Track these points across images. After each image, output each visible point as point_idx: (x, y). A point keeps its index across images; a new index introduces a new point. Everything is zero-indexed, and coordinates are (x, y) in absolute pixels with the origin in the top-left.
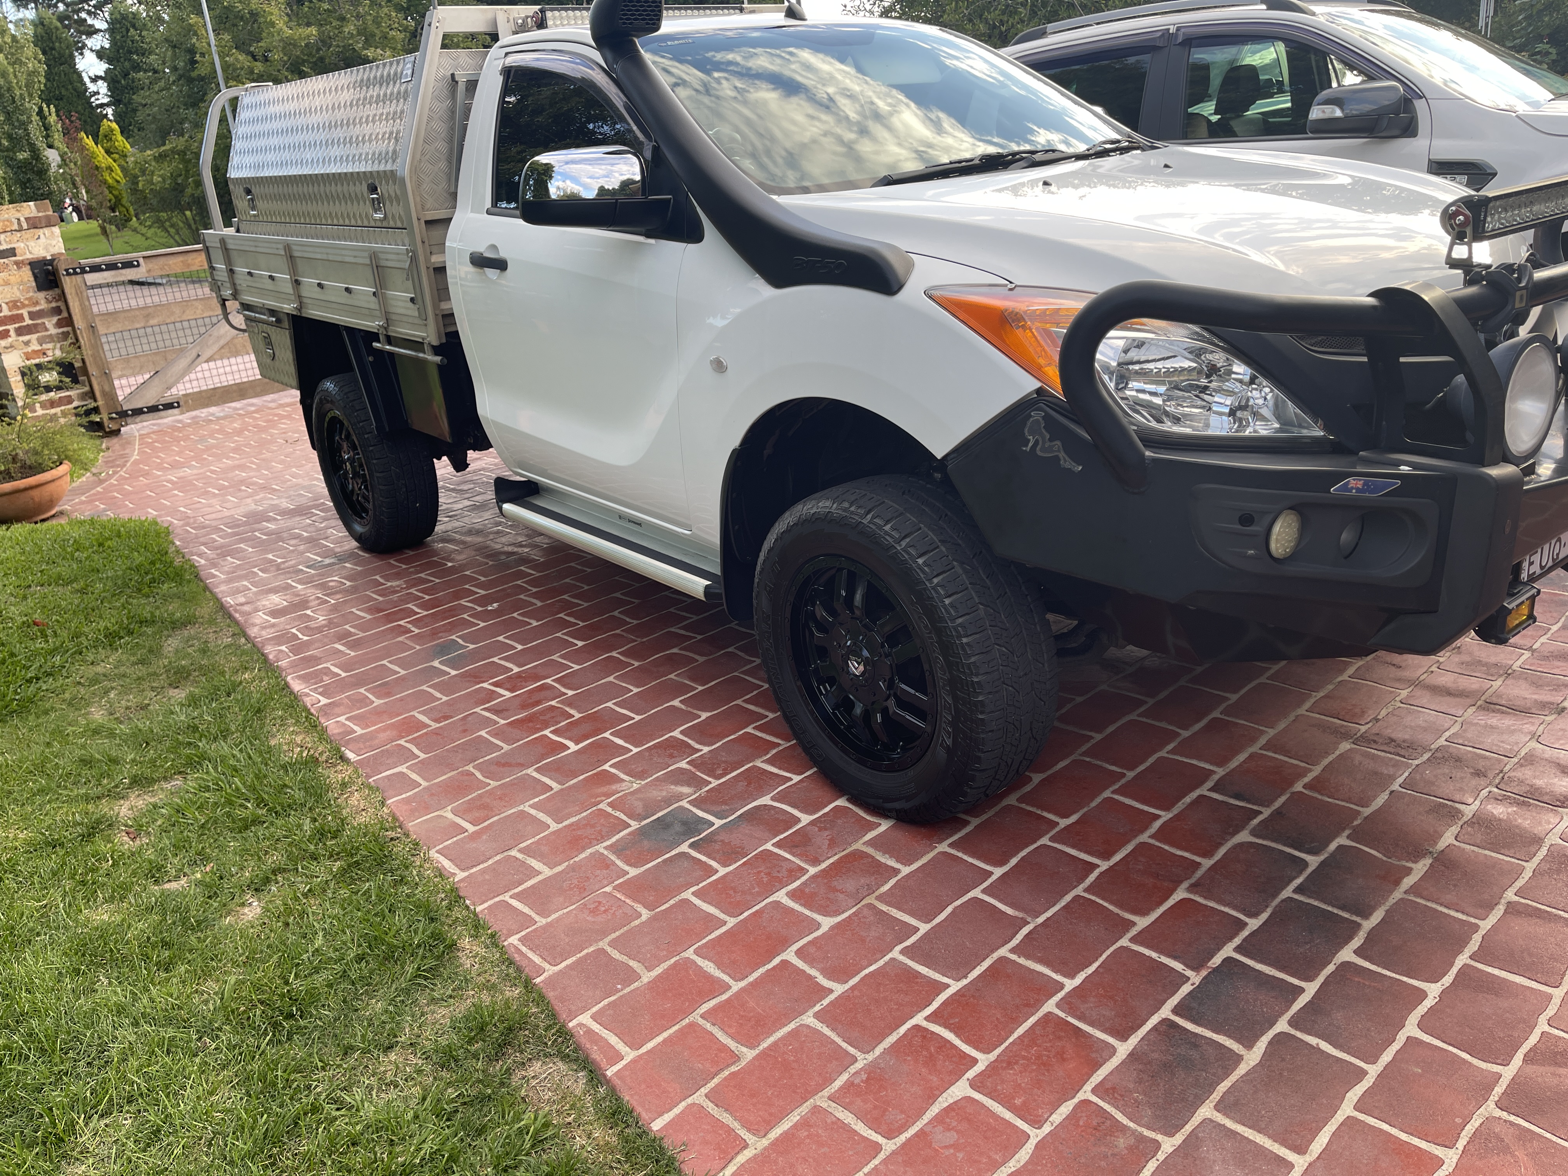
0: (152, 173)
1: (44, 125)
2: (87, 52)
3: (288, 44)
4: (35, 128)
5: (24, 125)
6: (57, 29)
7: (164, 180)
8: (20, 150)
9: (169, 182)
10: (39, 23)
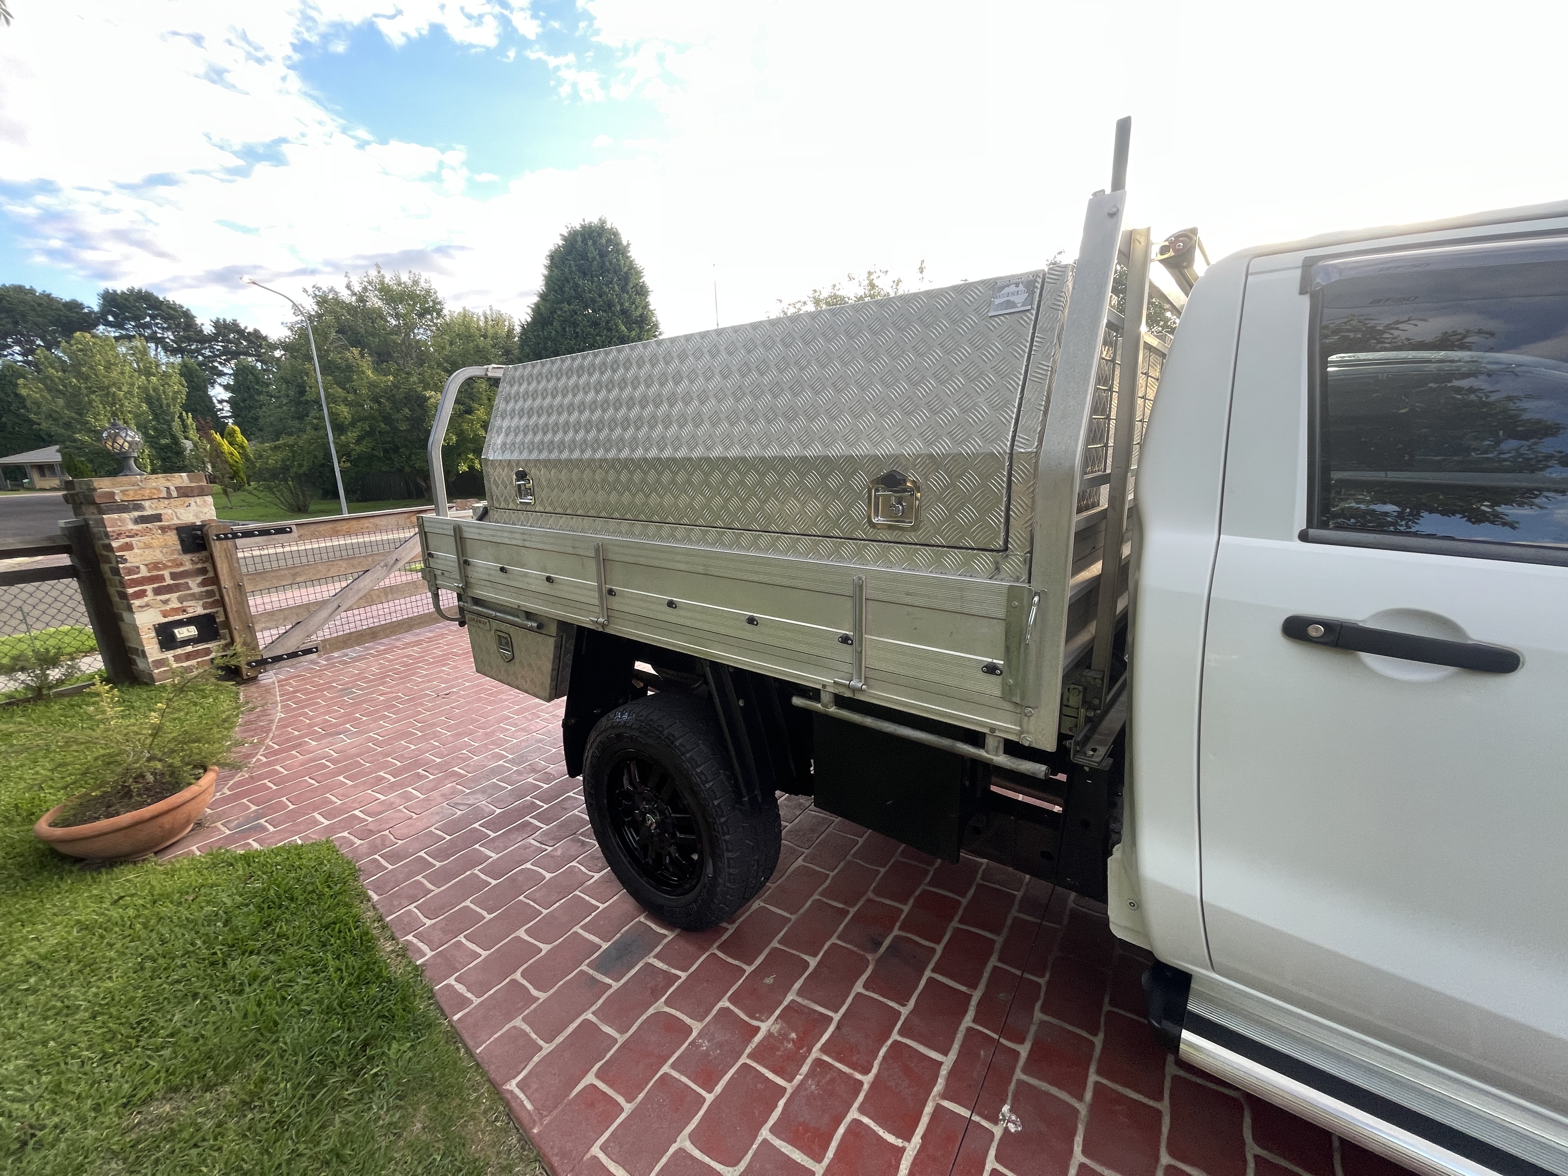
0: (268, 458)
1: (183, 424)
2: (217, 386)
3: (372, 385)
4: (176, 425)
5: (169, 424)
6: (197, 370)
7: (277, 462)
8: (164, 438)
9: (280, 463)
10: (184, 365)
